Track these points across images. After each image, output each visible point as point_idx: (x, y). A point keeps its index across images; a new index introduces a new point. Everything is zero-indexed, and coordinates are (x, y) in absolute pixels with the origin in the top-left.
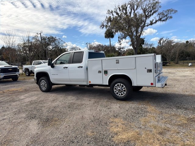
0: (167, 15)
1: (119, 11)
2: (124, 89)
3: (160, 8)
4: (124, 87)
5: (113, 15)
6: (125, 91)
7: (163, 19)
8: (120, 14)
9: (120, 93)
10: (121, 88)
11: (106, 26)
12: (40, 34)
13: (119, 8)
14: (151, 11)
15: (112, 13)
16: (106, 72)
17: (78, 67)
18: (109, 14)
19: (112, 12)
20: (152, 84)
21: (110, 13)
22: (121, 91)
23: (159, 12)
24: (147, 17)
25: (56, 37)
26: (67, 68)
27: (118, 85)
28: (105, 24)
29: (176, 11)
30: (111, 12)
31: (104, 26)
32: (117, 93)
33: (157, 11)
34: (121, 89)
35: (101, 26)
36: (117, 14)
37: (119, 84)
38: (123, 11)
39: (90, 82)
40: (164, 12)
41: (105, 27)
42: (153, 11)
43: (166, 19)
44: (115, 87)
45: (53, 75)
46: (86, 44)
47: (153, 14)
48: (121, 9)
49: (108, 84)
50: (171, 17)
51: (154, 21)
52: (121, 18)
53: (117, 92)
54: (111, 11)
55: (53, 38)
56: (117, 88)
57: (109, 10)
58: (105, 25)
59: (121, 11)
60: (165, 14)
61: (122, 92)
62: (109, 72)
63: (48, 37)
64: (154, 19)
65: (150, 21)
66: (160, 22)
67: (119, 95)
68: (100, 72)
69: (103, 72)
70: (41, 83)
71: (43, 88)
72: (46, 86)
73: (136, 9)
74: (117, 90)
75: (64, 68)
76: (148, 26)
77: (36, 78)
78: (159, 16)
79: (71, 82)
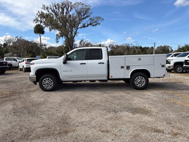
0: (96, 21)
1: (55, 9)
2: (143, 81)
3: (91, 14)
4: (143, 79)
5: (48, 11)
6: (144, 82)
7: (93, 24)
9: (140, 84)
10: (141, 80)
11: (41, 22)
13: (56, 6)
14: (84, 15)
15: (48, 9)
16: (128, 68)
17: (99, 63)
18: (44, 9)
19: (47, 8)
20: (164, 75)
21: (45, 9)
23: (90, 17)
24: (81, 20)
26: (85, 64)
27: (138, 78)
28: (39, 19)
29: (103, 19)
32: (137, 85)
33: (89, 16)
37: (140, 77)
38: (59, 9)
40: (94, 18)
42: (85, 16)
43: (96, 25)
44: (135, 79)
47: (85, 18)
48: (57, 7)
49: (130, 78)
50: (99, 24)
51: (86, 25)
53: (137, 83)
54: (46, 7)
57: (44, 6)
60: (96, 20)
61: (142, 83)
62: (131, 67)
65: (83, 24)
66: (91, 26)
67: (139, 86)
68: (122, 67)
69: (125, 67)
70: (44, 81)
71: (47, 87)
72: (52, 84)
73: (70, 10)
74: (138, 82)
75: (81, 64)
76: (81, 28)
77: (35, 76)
78: (90, 20)
79: (88, 78)
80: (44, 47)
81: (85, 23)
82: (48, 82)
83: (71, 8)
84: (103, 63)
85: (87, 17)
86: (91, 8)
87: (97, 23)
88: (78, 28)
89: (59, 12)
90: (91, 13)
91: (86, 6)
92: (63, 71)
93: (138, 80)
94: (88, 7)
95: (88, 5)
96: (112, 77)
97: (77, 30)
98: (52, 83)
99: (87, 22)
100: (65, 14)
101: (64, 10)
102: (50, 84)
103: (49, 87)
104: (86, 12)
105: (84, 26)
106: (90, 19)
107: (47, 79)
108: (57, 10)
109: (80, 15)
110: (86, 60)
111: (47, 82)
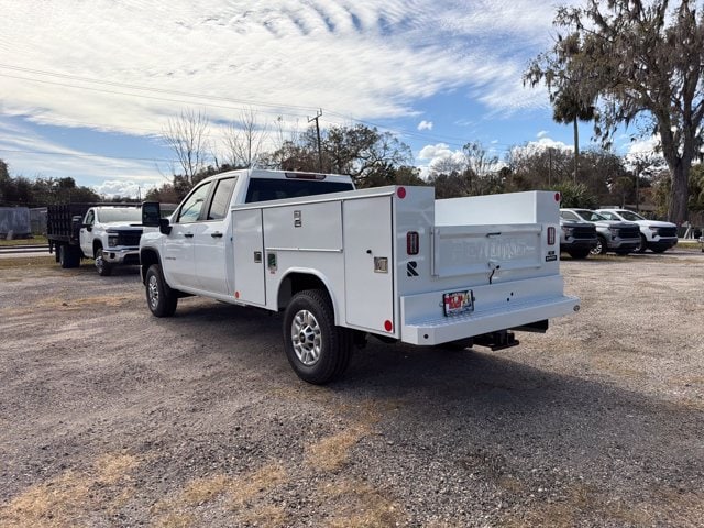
1: (610, 7)
2: (315, 337)
4: (317, 326)
5: (579, 26)
8: (614, 19)
9: (308, 349)
10: (309, 330)
11: (550, 75)
12: (317, 119)
15: (577, 19)
16: (272, 259)
17: (213, 236)
18: (563, 23)
19: (576, 16)
20: (388, 325)
21: (567, 20)
22: (307, 341)
25: (375, 129)
26: (192, 236)
27: (302, 318)
28: (545, 66)
30: (572, 17)
31: (539, 73)
32: (300, 351)
34: (307, 335)
35: (529, 76)
36: (599, 20)
37: (304, 311)
39: (237, 295)
41: (543, 80)
44: (293, 323)
45: (168, 260)
46: (465, 147)
49: (276, 309)
52: (614, 33)
53: (300, 343)
54: (570, 12)
55: (366, 132)
56: (299, 328)
57: (564, 10)
58: (543, 70)
59: (618, 8)
61: (312, 346)
62: (280, 260)
63: (348, 130)
68: (258, 257)
69: (265, 259)
70: (150, 285)
75: (187, 236)
80: (652, 167)
82: (153, 287)
84: (220, 236)
92: (166, 258)
98: (158, 293)
103: (155, 303)
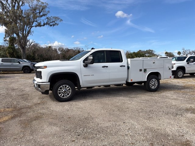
0: (54, 22)
6: (156, 84)
7: (51, 24)
9: (154, 86)
14: (40, 13)
16: (145, 70)
17: (120, 66)
20: (170, 77)
23: (47, 16)
24: (35, 17)
26: (107, 67)
27: (152, 80)
29: (61, 20)
32: (152, 87)
33: (47, 15)
37: (154, 79)
40: (52, 18)
42: (41, 14)
43: (54, 25)
44: (150, 82)
45: (85, 76)
47: (41, 16)
49: (146, 80)
50: (58, 24)
51: (42, 24)
53: (152, 86)
60: (53, 20)
62: (147, 70)
64: (42, 21)
65: (38, 22)
66: (48, 25)
67: (153, 88)
68: (141, 70)
69: (143, 70)
70: (60, 90)
71: (63, 96)
72: (69, 92)
73: (22, 5)
74: (152, 84)
75: (103, 67)
76: (36, 26)
77: (49, 83)
78: (47, 20)
79: (109, 82)
81: (40, 22)
82: (65, 90)
83: (23, 3)
84: (124, 66)
85: (44, 15)
86: (48, 6)
87: (55, 24)
88: (32, 27)
89: (7, 4)
90: (49, 12)
91: (43, 3)
92: (84, 76)
93: (152, 83)
94: (45, 4)
95: (45, 3)
96: (132, 80)
97: (30, 29)
98: (71, 91)
99: (43, 20)
100: (16, 8)
101: (15, 3)
102: (67, 92)
103: (66, 96)
104: (42, 9)
105: (39, 25)
106: (47, 18)
107: (64, 87)
108: (5, 2)
109: (35, 12)
110: (107, 62)
111: (63, 90)
